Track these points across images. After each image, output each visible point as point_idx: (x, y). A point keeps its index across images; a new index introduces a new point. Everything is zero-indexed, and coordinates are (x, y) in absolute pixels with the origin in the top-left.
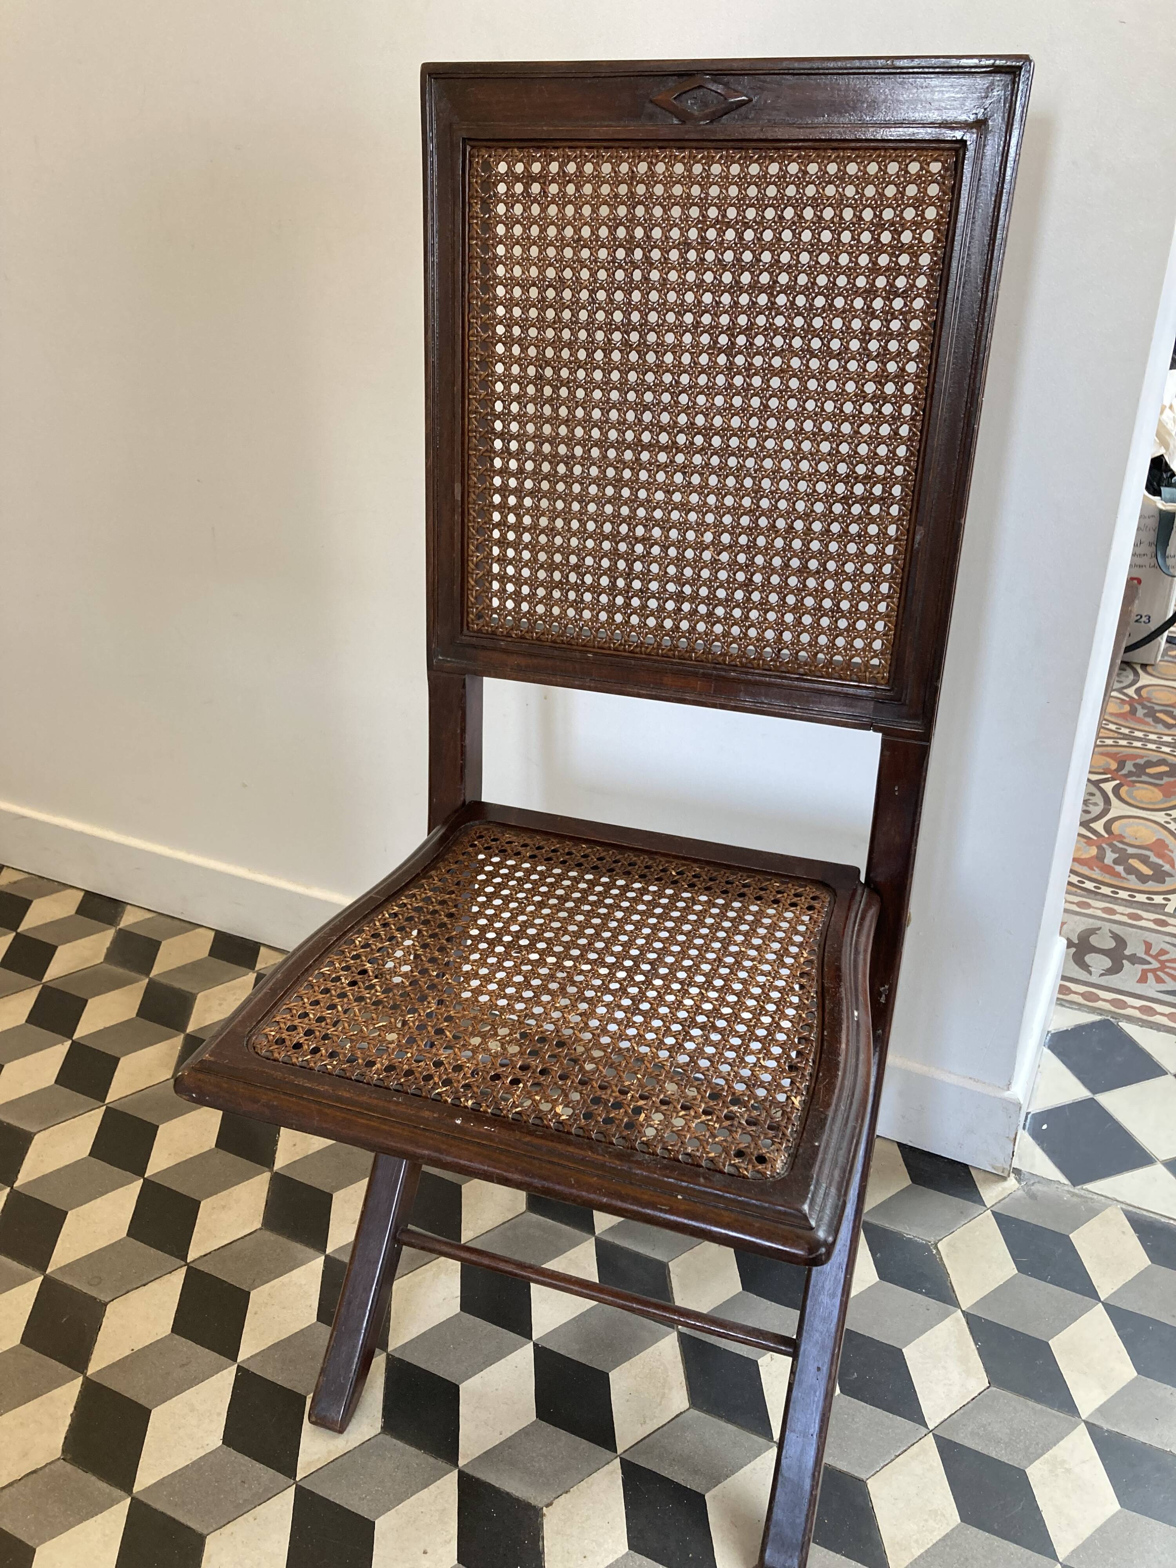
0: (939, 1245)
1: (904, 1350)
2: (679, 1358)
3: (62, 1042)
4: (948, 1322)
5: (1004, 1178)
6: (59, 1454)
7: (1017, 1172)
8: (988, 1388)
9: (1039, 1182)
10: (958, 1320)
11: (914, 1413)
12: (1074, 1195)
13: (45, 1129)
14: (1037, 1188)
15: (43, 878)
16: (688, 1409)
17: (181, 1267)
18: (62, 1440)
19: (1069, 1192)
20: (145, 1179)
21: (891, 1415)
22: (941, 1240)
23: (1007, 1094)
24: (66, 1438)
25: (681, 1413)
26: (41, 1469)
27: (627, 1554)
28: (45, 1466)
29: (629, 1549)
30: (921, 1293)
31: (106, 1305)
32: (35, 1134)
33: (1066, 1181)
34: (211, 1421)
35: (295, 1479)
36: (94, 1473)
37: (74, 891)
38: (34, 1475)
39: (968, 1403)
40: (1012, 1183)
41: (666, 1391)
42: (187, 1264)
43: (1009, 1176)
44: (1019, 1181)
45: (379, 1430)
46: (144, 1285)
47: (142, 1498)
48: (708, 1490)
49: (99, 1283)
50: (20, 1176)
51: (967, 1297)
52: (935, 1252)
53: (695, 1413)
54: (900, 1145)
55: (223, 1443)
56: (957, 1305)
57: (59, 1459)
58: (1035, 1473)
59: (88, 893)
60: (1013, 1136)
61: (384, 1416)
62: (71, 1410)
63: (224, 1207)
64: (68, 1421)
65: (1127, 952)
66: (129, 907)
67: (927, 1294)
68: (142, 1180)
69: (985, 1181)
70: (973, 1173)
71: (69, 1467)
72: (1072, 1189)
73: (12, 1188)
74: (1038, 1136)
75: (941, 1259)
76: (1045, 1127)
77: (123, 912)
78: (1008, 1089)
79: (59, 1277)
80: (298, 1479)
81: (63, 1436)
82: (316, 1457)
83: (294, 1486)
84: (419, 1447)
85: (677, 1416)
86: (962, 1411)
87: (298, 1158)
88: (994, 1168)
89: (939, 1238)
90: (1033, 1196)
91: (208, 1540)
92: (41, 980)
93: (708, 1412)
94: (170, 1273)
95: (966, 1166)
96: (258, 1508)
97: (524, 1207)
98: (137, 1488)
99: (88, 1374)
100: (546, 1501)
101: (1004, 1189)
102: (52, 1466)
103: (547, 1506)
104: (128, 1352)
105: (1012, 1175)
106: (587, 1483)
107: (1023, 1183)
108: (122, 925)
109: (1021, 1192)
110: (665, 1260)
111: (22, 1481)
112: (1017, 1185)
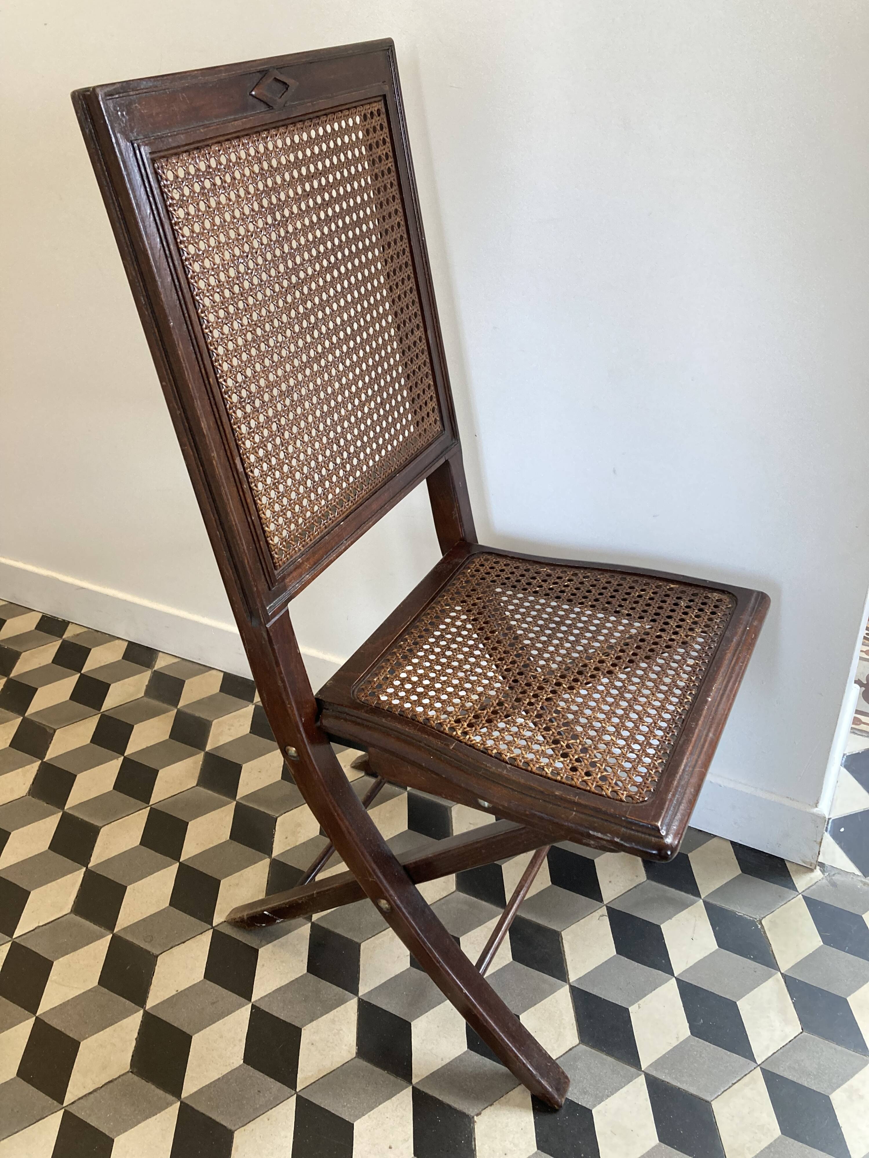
0: (763, 922)
1: (737, 1003)
2: (571, 1005)
3: (117, 758)
4: (770, 981)
5: (812, 870)
6: (128, 1068)
7: (822, 865)
8: (801, 1033)
9: (838, 874)
10: (778, 980)
11: (747, 1052)
12: (865, 884)
13: (108, 824)
14: (837, 878)
15: (98, 631)
16: (578, 1045)
17: (209, 929)
18: (130, 1058)
19: (861, 881)
20: (180, 863)
21: (729, 1053)
22: (765, 917)
23: (815, 810)
24: (133, 1056)
25: (573, 1047)
26: (116, 1079)
27: (536, 1153)
28: (119, 1077)
29: (538, 1149)
30: (750, 958)
31: (157, 957)
32: (101, 828)
33: (860, 874)
34: (235, 1045)
35: (296, 1090)
36: (154, 1083)
37: (120, 641)
38: (111, 1084)
39: (787, 1044)
40: (817, 874)
41: (562, 1030)
42: (213, 928)
43: (815, 868)
44: (823, 872)
45: (354, 1055)
46: (184, 943)
47: (187, 1102)
48: (595, 1106)
49: (151, 941)
50: (92, 859)
51: (786, 961)
52: (760, 926)
53: (583, 1047)
54: (732, 843)
55: (244, 1062)
56: (776, 967)
57: (128, 1072)
58: (837, 1098)
59: (130, 643)
60: (819, 840)
61: (357, 1045)
62: (136, 1035)
63: (237, 885)
64: (134, 1043)
66: (160, 654)
67: (754, 960)
68: (178, 864)
69: (797, 872)
70: (788, 865)
71: (136, 1078)
72: (864, 879)
73: (87, 868)
74: (837, 837)
75: (765, 932)
76: (842, 830)
77: (157, 658)
78: (816, 807)
79: (122, 935)
80: (297, 1090)
81: (131, 1054)
82: (310, 1074)
83: (295, 1095)
84: (384, 1068)
85: (570, 1050)
86: (781, 1051)
87: (289, 848)
88: (804, 862)
89: (763, 916)
90: (834, 884)
91: (236, 1134)
92: (100, 710)
93: (593, 1047)
94: (201, 933)
95: (782, 860)
96: (270, 1111)
97: (454, 888)
98: (184, 1095)
99: (147, 1008)
100: (476, 1111)
101: (811, 878)
102: (124, 1077)
103: (477, 1115)
104: (174, 993)
105: (818, 868)
106: (505, 1098)
107: (826, 874)
108: (156, 668)
109: (824, 881)
110: (559, 930)
111: (103, 1088)
112: (822, 876)
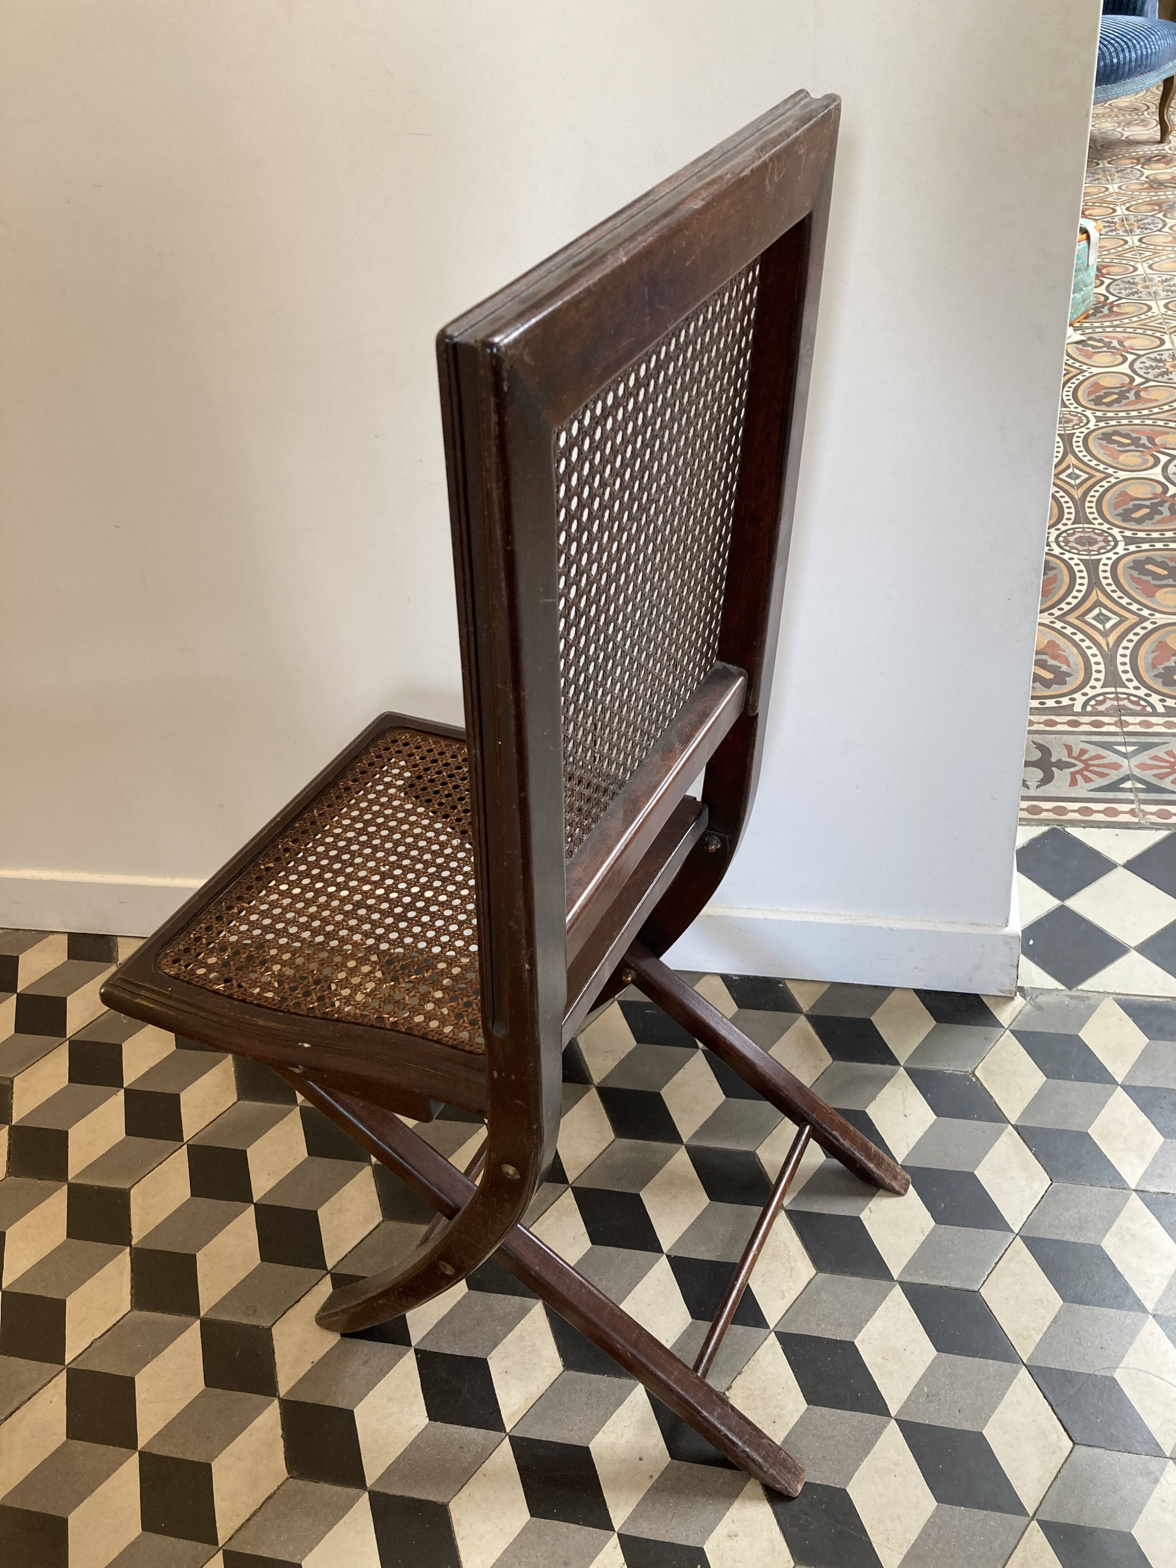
0: (976, 1073)
1: (975, 1172)
2: (794, 1233)
3: (115, 1093)
4: (1004, 1137)
5: (1012, 999)
6: (285, 1475)
7: (1021, 989)
8: (1051, 1184)
9: (1041, 994)
10: (1010, 1134)
11: (1001, 1224)
12: (1071, 997)
13: (137, 1183)
14: (1041, 999)
15: (18, 930)
16: (816, 1275)
17: (324, 1276)
18: (284, 1462)
19: (1067, 996)
20: (255, 1204)
21: (982, 1231)
22: (977, 1067)
23: (1006, 931)
24: (286, 1458)
25: (811, 1280)
26: (275, 1493)
27: (807, 1409)
28: (278, 1488)
29: (808, 1404)
30: (973, 1119)
31: (270, 1329)
32: (130, 1189)
33: (1063, 987)
34: (411, 1404)
35: (505, 1432)
36: (326, 1481)
37: (56, 935)
38: (272, 1500)
39: (1039, 1202)
40: (1019, 1000)
41: (793, 1264)
42: (329, 1272)
43: (1016, 995)
44: (1024, 997)
45: (562, 1369)
46: (298, 1302)
47: (377, 1489)
48: (855, 1337)
49: (255, 1312)
50: (133, 1233)
51: (1013, 1111)
52: (974, 1079)
53: (822, 1275)
54: (917, 991)
55: (430, 1420)
56: (1003, 1119)
57: (287, 1479)
58: (1110, 1244)
59: (70, 934)
60: (1015, 964)
61: (561, 1356)
62: (280, 1432)
63: (340, 1210)
64: (281, 1443)
65: (1053, 760)
66: (119, 939)
67: (978, 1119)
68: (253, 1206)
69: (997, 1005)
70: (985, 1000)
71: (301, 1483)
72: (1069, 993)
73: (131, 1246)
74: (1028, 952)
75: (981, 1084)
76: (1031, 942)
77: (116, 946)
78: (1007, 926)
79: (213, 1316)
80: (508, 1431)
81: (283, 1456)
82: (516, 1407)
83: (507, 1437)
84: (602, 1373)
85: (809, 1283)
86: (1036, 1210)
88: (1002, 992)
89: (974, 1067)
90: (1039, 1008)
91: (451, 1506)
92: (65, 1036)
93: (832, 1272)
94: (317, 1284)
95: (977, 996)
96: (483, 1466)
97: (613, 1136)
98: (369, 1482)
99: (281, 1396)
100: (725, 1386)
101: (1014, 1008)
102: (284, 1487)
103: (728, 1389)
104: (309, 1366)
105: (1018, 993)
106: (754, 1360)
107: (1028, 998)
109: (1029, 1007)
110: (752, 1150)
111: (262, 1509)
112: (1024, 1001)
